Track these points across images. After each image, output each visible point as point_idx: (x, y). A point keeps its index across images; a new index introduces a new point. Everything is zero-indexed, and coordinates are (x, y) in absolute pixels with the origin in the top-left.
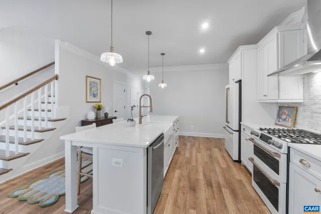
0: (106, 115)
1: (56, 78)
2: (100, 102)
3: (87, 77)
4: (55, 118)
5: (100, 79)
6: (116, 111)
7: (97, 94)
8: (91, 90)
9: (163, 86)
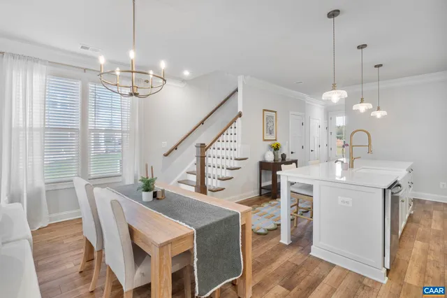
0: (284, 156)
1: (240, 115)
2: (276, 140)
3: (264, 110)
4: (239, 157)
5: (276, 112)
6: (292, 153)
7: (273, 130)
8: (267, 126)
9: (379, 114)
